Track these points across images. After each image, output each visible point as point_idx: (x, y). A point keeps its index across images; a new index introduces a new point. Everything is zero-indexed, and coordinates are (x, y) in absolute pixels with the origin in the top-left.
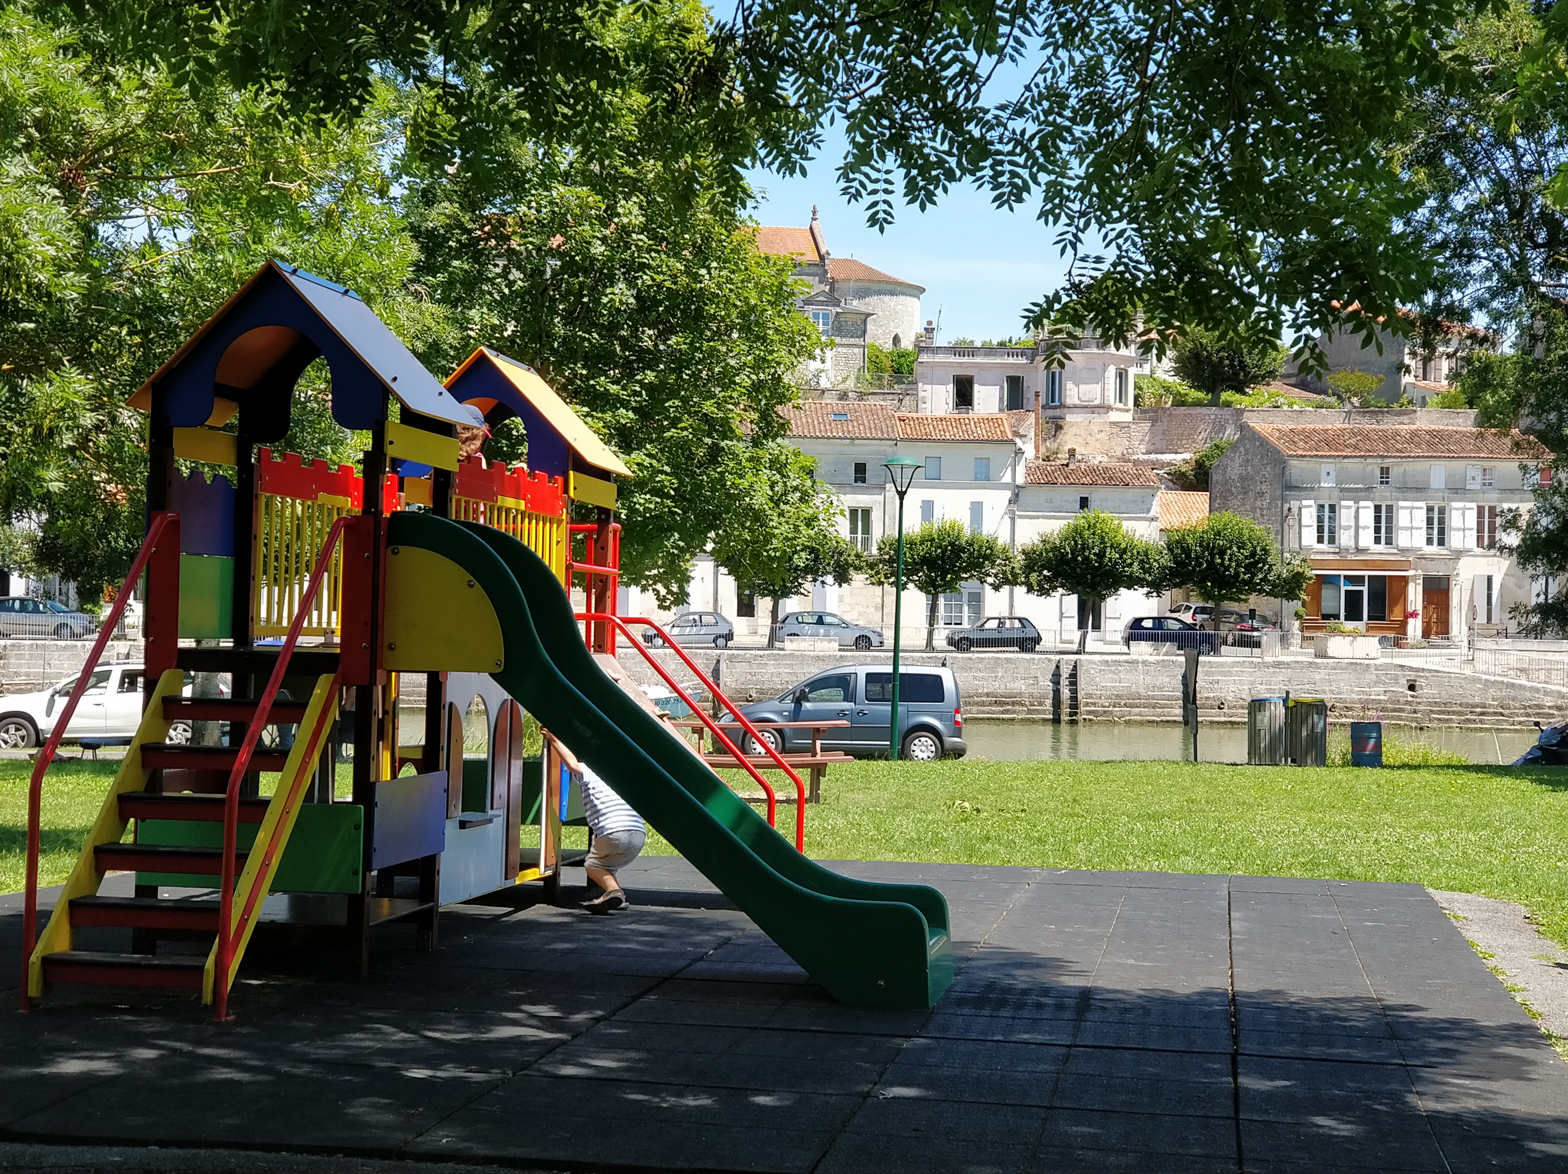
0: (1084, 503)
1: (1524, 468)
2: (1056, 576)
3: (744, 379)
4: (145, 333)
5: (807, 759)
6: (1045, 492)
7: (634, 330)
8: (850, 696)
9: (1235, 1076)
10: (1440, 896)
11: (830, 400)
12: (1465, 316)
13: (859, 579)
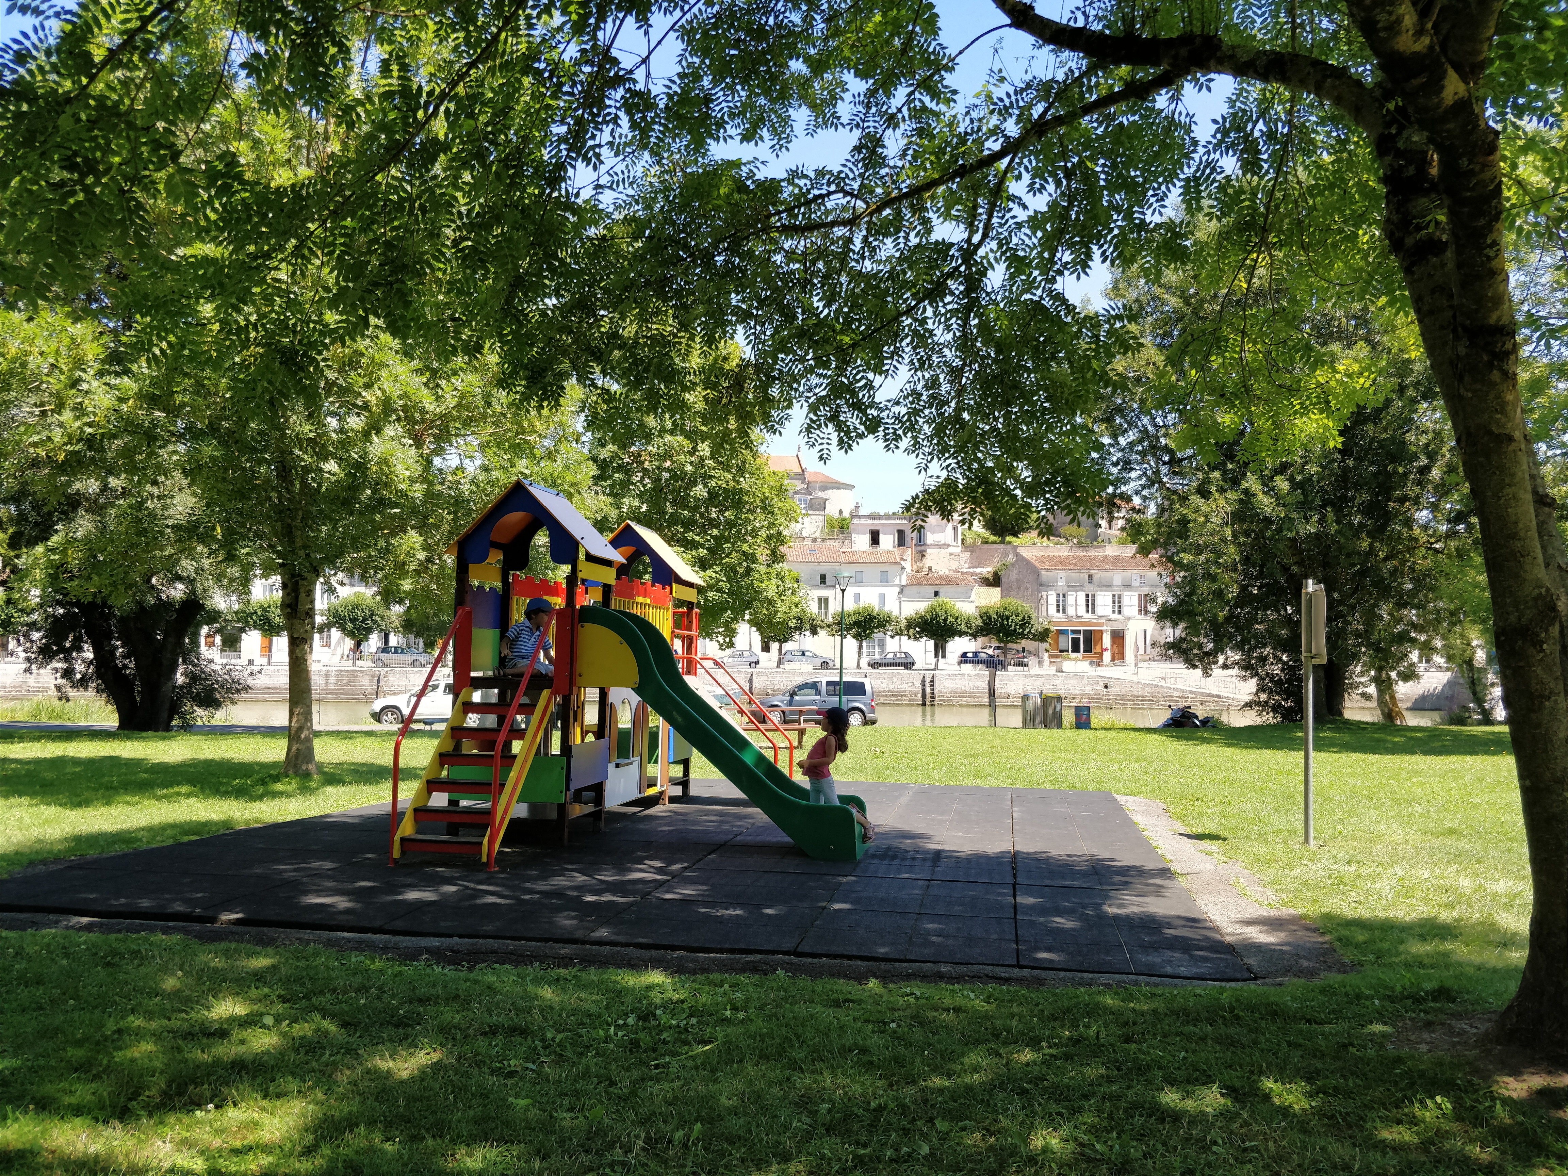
0: (936, 594)
1: (1160, 575)
2: (923, 630)
3: (763, 533)
4: (455, 513)
5: (796, 726)
6: (915, 589)
7: (707, 509)
8: (818, 693)
9: (1015, 896)
10: (1120, 798)
11: (808, 542)
12: (1129, 499)
13: (822, 633)
